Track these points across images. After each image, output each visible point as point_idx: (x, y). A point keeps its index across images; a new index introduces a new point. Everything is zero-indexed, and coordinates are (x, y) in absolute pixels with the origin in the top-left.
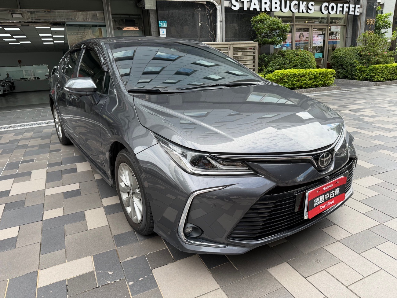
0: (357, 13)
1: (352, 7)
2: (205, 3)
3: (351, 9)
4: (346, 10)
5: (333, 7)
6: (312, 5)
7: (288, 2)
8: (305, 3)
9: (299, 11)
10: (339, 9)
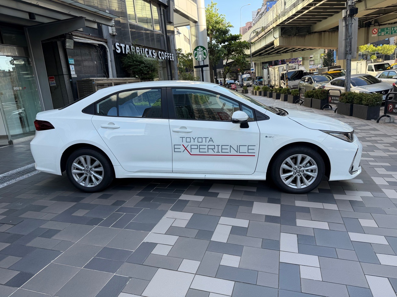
0: (173, 60)
1: (171, 55)
2: (97, 45)
3: (171, 57)
4: (168, 57)
5: (163, 54)
6: (154, 52)
7: (143, 49)
8: (151, 50)
9: (149, 57)
10: (166, 56)
